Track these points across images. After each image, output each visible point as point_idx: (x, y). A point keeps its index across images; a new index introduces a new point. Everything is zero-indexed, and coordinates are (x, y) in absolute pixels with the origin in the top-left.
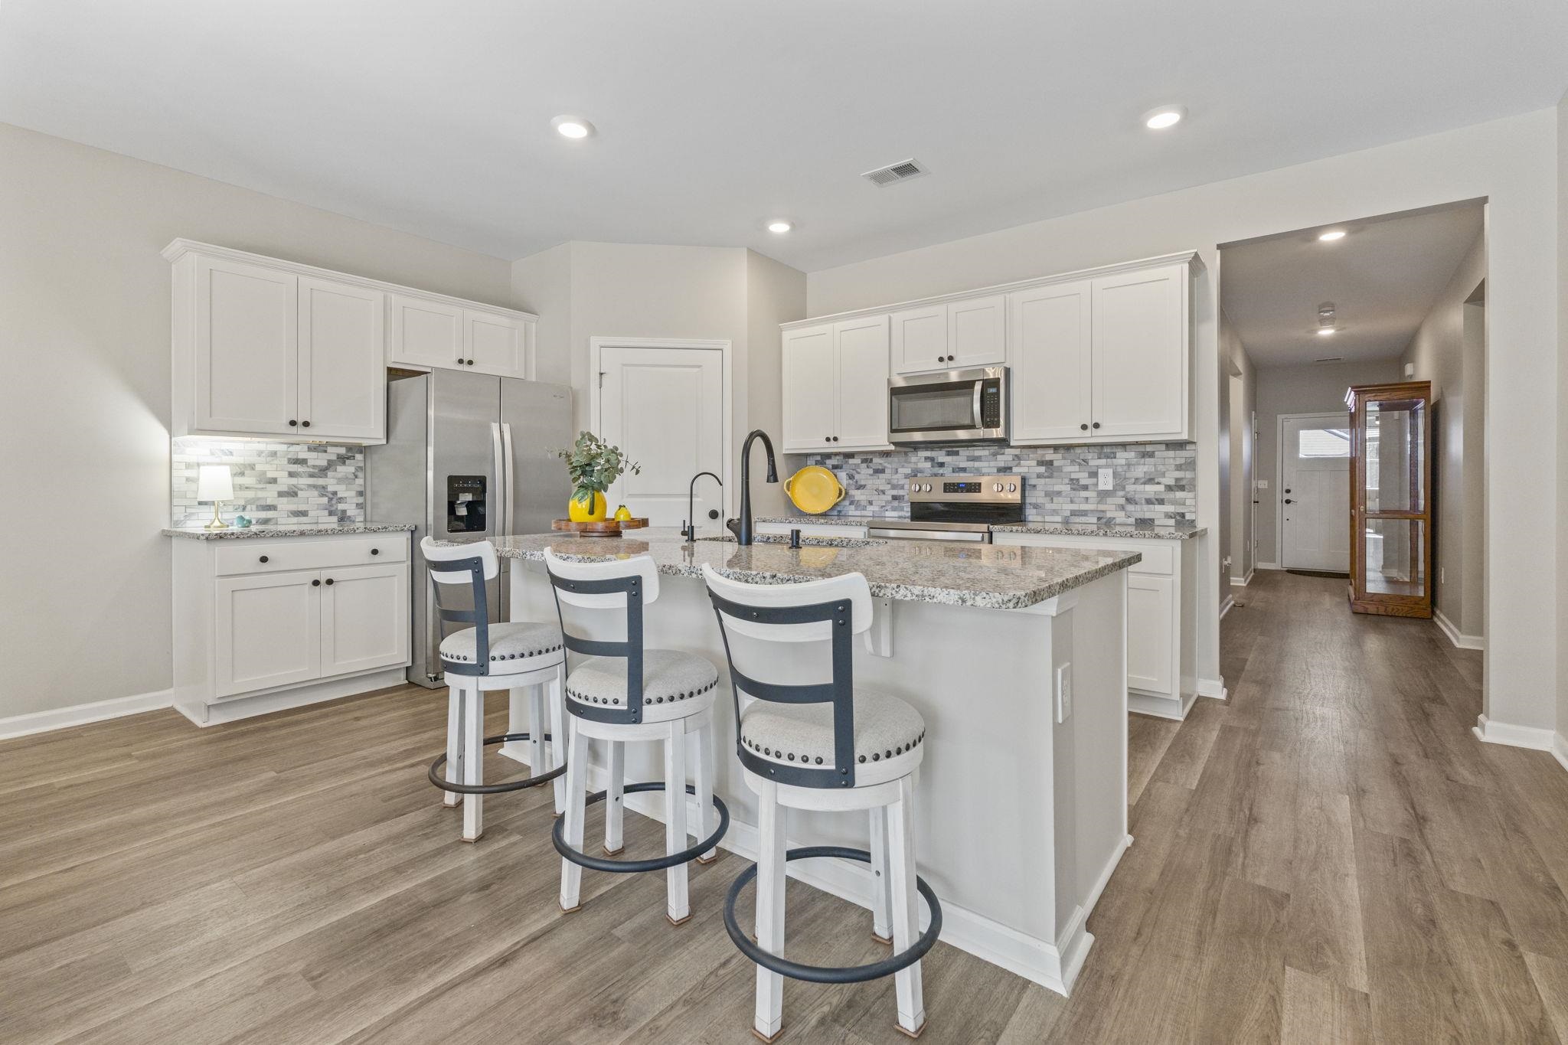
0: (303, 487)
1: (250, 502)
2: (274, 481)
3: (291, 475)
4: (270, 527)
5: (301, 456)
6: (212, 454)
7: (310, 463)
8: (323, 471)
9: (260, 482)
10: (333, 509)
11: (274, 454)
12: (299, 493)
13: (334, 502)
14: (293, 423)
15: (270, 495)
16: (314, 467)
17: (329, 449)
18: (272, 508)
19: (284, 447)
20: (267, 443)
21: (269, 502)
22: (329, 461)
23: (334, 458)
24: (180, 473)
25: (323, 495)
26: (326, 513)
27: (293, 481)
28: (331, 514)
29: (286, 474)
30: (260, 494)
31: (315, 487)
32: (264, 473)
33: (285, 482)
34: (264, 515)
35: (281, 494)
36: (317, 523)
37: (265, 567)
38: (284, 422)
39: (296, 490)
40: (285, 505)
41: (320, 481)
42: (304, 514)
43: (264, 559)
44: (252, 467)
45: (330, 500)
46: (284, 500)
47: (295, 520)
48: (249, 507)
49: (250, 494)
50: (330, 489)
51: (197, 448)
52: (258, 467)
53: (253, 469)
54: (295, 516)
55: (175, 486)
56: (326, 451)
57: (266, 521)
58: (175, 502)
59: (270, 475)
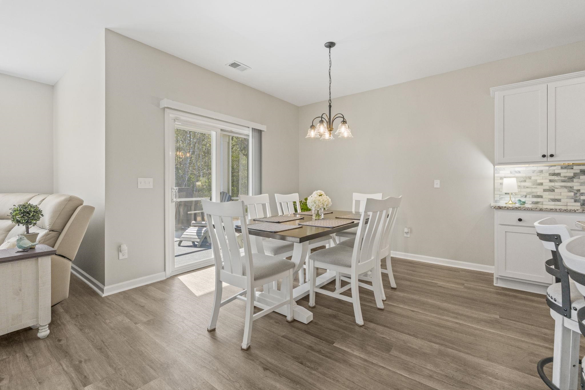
0: (557, 187)
1: (529, 193)
2: (541, 184)
3: (551, 181)
4: (540, 206)
5: (557, 172)
6: (511, 173)
7: (562, 175)
8: (571, 179)
9: (534, 185)
10: (577, 199)
11: (541, 172)
12: (556, 190)
13: (578, 195)
14: (544, 156)
15: (539, 191)
16: (565, 177)
17: (575, 167)
18: (541, 197)
19: (547, 168)
20: (537, 167)
21: (538, 194)
22: (574, 173)
23: (578, 171)
24: (498, 181)
25: (570, 191)
26: (573, 200)
27: (552, 184)
28: (576, 201)
29: (548, 181)
30: (534, 190)
31: (566, 187)
32: (536, 180)
33: (547, 185)
34: (535, 200)
35: (545, 190)
36: (567, 205)
37: (520, 223)
38: (540, 156)
39: (554, 188)
40: (547, 196)
41: (569, 184)
42: (559, 200)
43: (520, 220)
44: (530, 178)
45: (575, 194)
46: (547, 193)
47: (553, 203)
48: (528, 196)
49: (529, 190)
50: (575, 188)
51: (505, 170)
52: (533, 178)
53: (530, 179)
54: (553, 201)
55: (495, 186)
56: (572, 169)
57: (537, 203)
58: (496, 193)
59: (539, 181)
